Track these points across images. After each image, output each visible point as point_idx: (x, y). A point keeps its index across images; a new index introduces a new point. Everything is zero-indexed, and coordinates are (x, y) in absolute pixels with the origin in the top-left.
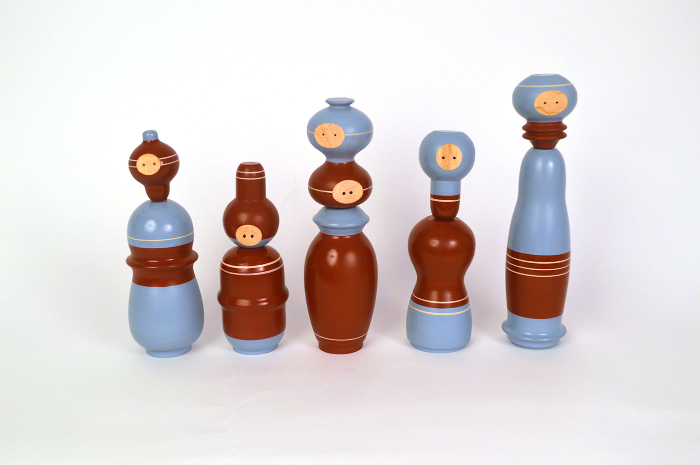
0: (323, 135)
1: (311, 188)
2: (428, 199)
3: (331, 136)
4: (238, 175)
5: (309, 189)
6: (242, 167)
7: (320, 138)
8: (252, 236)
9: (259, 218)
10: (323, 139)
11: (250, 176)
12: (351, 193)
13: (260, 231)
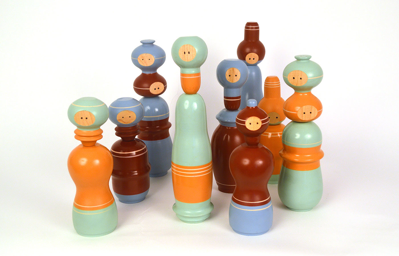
0: (143, 60)
1: (135, 87)
2: (222, 99)
3: (147, 60)
4: (246, 28)
5: (134, 88)
6: (248, 24)
7: (141, 61)
8: (254, 59)
9: (255, 50)
10: (143, 62)
11: (252, 28)
12: (158, 88)
13: (258, 56)
